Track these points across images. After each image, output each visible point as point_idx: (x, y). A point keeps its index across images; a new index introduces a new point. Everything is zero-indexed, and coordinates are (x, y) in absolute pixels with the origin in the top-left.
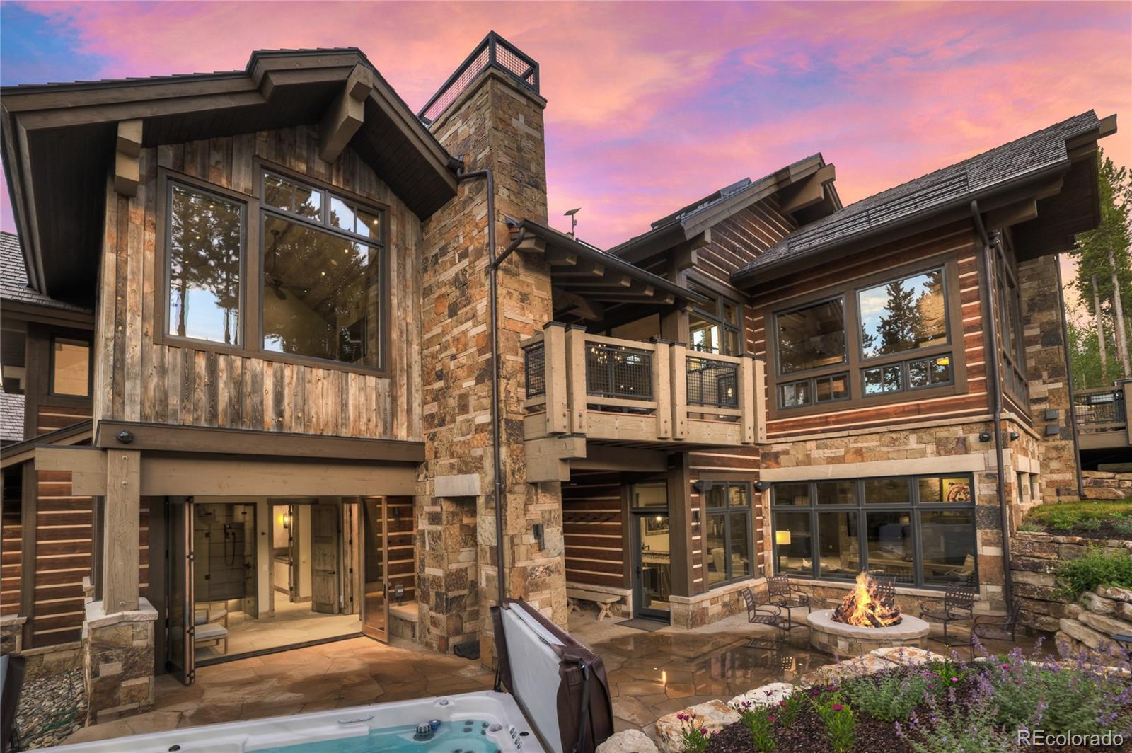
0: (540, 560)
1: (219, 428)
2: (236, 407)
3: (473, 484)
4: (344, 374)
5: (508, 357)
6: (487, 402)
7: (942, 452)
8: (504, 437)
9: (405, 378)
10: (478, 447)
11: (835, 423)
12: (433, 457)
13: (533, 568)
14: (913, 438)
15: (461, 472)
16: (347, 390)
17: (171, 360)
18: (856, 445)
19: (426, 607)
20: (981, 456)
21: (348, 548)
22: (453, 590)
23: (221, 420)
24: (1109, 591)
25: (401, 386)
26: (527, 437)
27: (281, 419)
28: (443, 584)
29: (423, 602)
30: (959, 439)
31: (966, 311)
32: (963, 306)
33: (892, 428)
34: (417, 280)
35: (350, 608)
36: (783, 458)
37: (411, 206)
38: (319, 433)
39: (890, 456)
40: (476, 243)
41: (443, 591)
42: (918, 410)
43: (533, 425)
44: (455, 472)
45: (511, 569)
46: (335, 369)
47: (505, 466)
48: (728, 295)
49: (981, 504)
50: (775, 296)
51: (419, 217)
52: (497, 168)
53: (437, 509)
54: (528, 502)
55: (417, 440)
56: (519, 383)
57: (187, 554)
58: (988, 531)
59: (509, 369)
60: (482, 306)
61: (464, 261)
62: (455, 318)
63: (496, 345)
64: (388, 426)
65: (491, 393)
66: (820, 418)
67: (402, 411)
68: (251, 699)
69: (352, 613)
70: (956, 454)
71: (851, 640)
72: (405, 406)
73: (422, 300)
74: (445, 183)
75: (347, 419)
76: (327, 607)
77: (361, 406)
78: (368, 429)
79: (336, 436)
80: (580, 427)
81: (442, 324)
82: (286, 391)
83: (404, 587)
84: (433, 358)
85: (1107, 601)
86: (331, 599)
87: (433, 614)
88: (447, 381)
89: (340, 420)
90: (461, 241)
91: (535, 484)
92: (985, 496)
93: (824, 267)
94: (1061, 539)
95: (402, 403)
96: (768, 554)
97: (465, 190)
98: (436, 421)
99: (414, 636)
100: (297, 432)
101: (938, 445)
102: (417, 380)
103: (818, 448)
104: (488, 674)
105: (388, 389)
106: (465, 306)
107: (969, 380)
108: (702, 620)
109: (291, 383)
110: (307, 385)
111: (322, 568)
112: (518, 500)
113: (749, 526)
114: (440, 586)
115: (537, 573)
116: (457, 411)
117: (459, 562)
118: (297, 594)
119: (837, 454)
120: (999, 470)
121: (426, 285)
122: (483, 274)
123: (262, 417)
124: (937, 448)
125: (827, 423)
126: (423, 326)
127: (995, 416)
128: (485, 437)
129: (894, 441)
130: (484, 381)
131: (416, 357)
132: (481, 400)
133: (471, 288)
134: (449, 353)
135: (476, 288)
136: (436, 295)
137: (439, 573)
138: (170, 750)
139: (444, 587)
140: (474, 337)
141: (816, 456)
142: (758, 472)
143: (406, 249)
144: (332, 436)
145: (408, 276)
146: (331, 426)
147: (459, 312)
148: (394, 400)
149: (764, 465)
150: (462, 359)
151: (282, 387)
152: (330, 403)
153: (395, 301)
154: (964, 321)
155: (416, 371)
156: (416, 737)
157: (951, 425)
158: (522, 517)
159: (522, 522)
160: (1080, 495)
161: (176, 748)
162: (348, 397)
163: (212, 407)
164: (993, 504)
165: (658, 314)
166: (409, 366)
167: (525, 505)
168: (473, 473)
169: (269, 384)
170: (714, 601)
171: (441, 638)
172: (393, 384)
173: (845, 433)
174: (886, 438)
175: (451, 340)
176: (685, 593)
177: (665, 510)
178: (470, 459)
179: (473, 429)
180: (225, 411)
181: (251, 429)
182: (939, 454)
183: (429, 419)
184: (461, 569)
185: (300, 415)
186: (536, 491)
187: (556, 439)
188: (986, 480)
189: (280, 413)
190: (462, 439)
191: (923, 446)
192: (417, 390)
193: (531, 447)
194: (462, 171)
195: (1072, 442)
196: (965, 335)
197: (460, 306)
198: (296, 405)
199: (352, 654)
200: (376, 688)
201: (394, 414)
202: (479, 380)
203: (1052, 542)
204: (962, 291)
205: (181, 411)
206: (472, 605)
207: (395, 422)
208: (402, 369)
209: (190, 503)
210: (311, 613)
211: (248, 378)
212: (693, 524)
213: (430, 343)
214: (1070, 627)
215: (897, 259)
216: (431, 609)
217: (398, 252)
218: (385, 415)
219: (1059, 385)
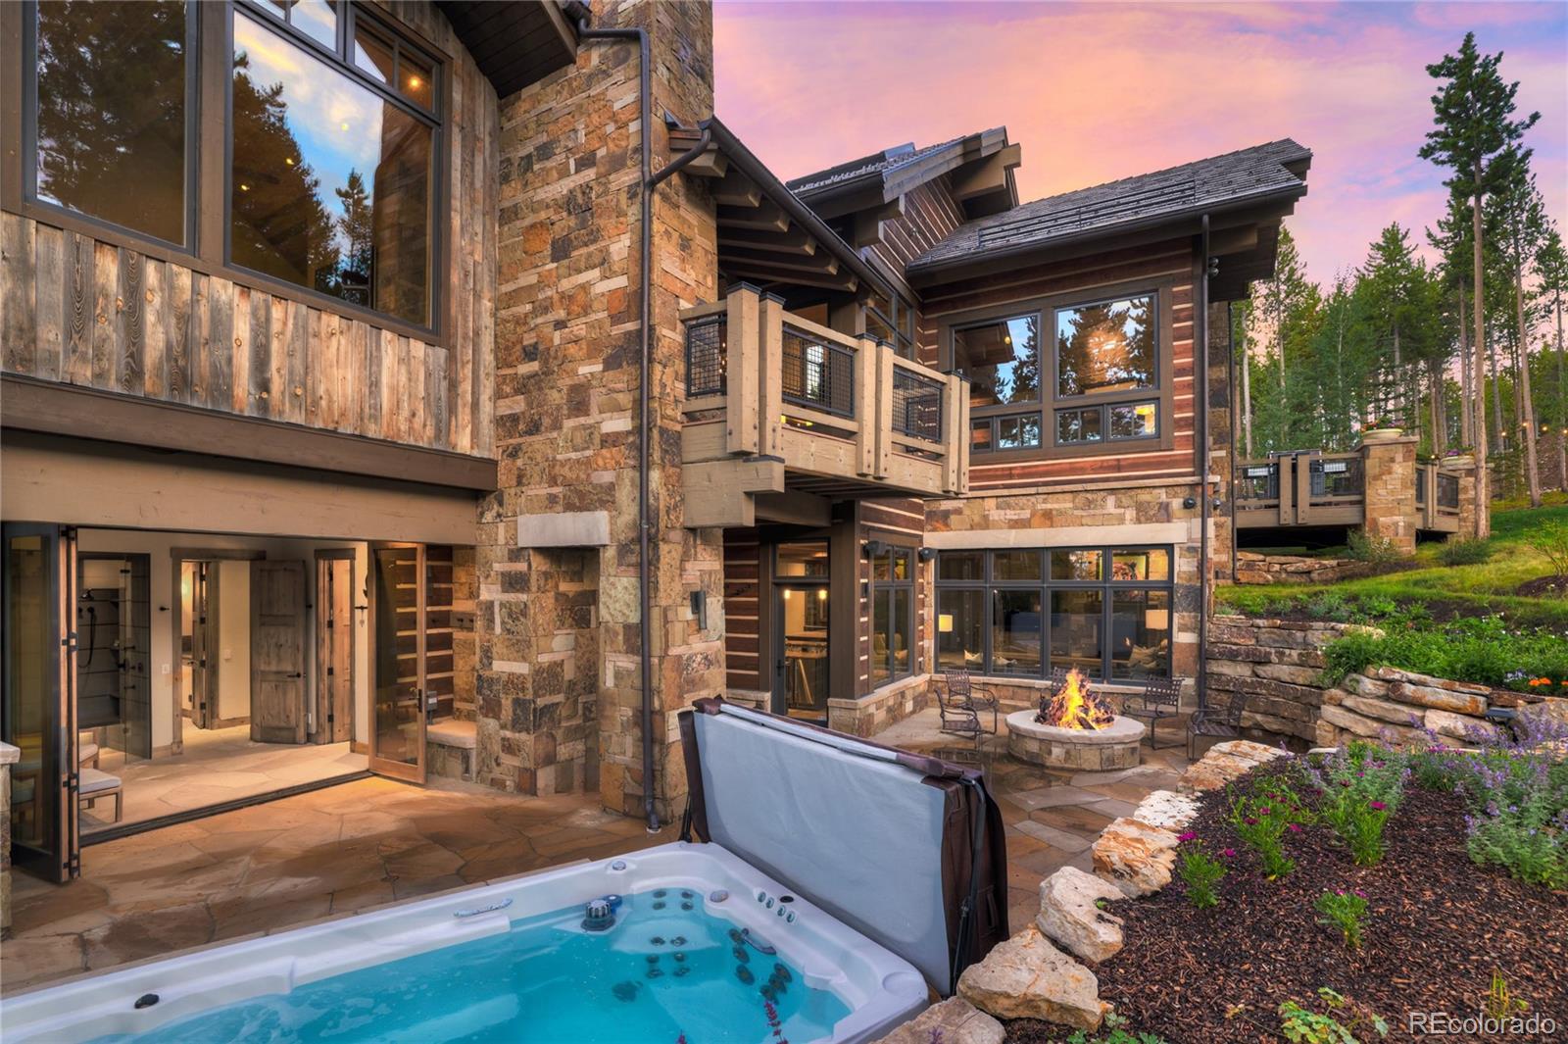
0: (698, 645)
1: (146, 398)
2: (181, 363)
3: (595, 527)
4: (375, 331)
5: (665, 332)
6: (625, 399)
7: (1142, 519)
8: (656, 456)
9: (470, 352)
10: (605, 469)
11: (1021, 476)
12: (514, 483)
13: (690, 658)
14: (1111, 500)
15: (570, 507)
16: (380, 360)
17: (42, 249)
18: (1044, 506)
19: (492, 724)
20: (1185, 524)
21: (326, 633)
22: (544, 695)
23: (149, 385)
24: (1381, 671)
25: (463, 366)
26: (687, 457)
27: (265, 395)
28: (529, 685)
29: (487, 716)
30: (1161, 504)
31: (1177, 350)
32: (1175, 343)
33: (1090, 486)
34: (491, 195)
35: (327, 734)
36: (953, 518)
37: (486, 65)
38: (331, 427)
39: (1084, 522)
40: (611, 145)
41: (529, 696)
42: (1118, 467)
43: (701, 441)
44: (560, 508)
45: (661, 659)
46: (360, 319)
47: (657, 499)
48: (903, 293)
49: (1180, 582)
50: (954, 304)
51: (496, 88)
52: (655, 29)
53: (522, 566)
54: (685, 558)
55: (486, 455)
56: (677, 373)
57: (63, 636)
58: (1185, 614)
59: (665, 350)
60: (620, 247)
61: (587, 172)
62: (565, 262)
63: (649, 310)
64: (442, 429)
65: (634, 384)
66: (1003, 469)
67: (464, 405)
68: (220, 895)
69: (332, 742)
70: (1157, 522)
71: (1068, 746)
72: (469, 398)
73: (497, 228)
74: (558, 37)
75: (377, 408)
76: (285, 734)
77: (401, 390)
78: (411, 428)
79: (361, 436)
80: (774, 447)
81: (539, 270)
82: (275, 345)
83: (439, 694)
84: (517, 323)
85: (1379, 683)
86: (293, 717)
87: (508, 734)
88: (545, 362)
89: (367, 410)
90: (583, 139)
91: (692, 530)
92: (1184, 572)
93: (1017, 274)
94: (1260, 622)
95: (465, 392)
96: (929, 644)
97: (593, 57)
98: (521, 427)
99: (467, 770)
100: (293, 421)
101: (1138, 510)
102: (488, 358)
103: (998, 507)
104: (618, 820)
105: (443, 365)
106: (586, 245)
107: (1176, 434)
108: (868, 730)
109: (282, 333)
110: (311, 340)
111: (273, 668)
112: (674, 553)
113: (911, 606)
114: (523, 689)
115: (695, 665)
116: (565, 412)
117: (552, 652)
118: (214, 714)
119: (1022, 517)
120: (1202, 543)
121: (506, 204)
122: (623, 197)
123: (230, 388)
124: (1137, 514)
125: (1011, 477)
126: (499, 270)
127: (1203, 479)
128: (621, 454)
129: (1089, 503)
130: (620, 366)
131: (487, 320)
132: (615, 395)
133: (600, 216)
134: (551, 317)
135: (610, 217)
136: (527, 222)
137: (522, 668)
138: (138, 1006)
139: (531, 690)
140: (603, 295)
141: (996, 518)
142: (921, 536)
143: (476, 138)
144: (353, 435)
145: (478, 184)
146: (352, 417)
147: (575, 253)
148: (453, 385)
149: (929, 527)
150: (578, 328)
151: (267, 337)
152: (349, 377)
153: (456, 222)
154: (1175, 362)
155: (487, 341)
156: (586, 925)
157: (1154, 487)
158: (677, 579)
159: (677, 587)
160: (1234, 578)
161: (150, 1000)
162: (380, 372)
163: (132, 356)
164: (1193, 583)
165: (826, 305)
166: (477, 334)
167: (682, 561)
168: (596, 509)
169: (242, 329)
170: (879, 705)
171: (523, 770)
172: (452, 359)
173: (1033, 490)
174: (1081, 497)
175: (556, 297)
176: (850, 694)
177: (827, 581)
178: (590, 488)
179: (597, 441)
180: (159, 368)
181: (209, 407)
182: (1139, 521)
183: (507, 424)
184: (555, 663)
185: (299, 392)
186: (695, 541)
187: (740, 463)
188: (1187, 554)
189: (264, 385)
190: (573, 455)
191: (1123, 510)
192: (487, 374)
193: (695, 475)
194: (588, 25)
195: (1230, 518)
196: (1175, 380)
197: (575, 243)
198: (291, 373)
199: (367, 806)
200: (445, 858)
201: (452, 410)
202: (609, 365)
203: (1252, 626)
204: (1175, 325)
205: (67, 357)
206: (569, 718)
207: (453, 423)
208: (465, 337)
209: (69, 540)
210: (251, 744)
211: (203, 311)
212: (862, 600)
213: (512, 299)
214: (1334, 714)
215: (1105, 275)
216: (503, 727)
217: (463, 139)
218: (439, 408)
219: (1223, 453)
